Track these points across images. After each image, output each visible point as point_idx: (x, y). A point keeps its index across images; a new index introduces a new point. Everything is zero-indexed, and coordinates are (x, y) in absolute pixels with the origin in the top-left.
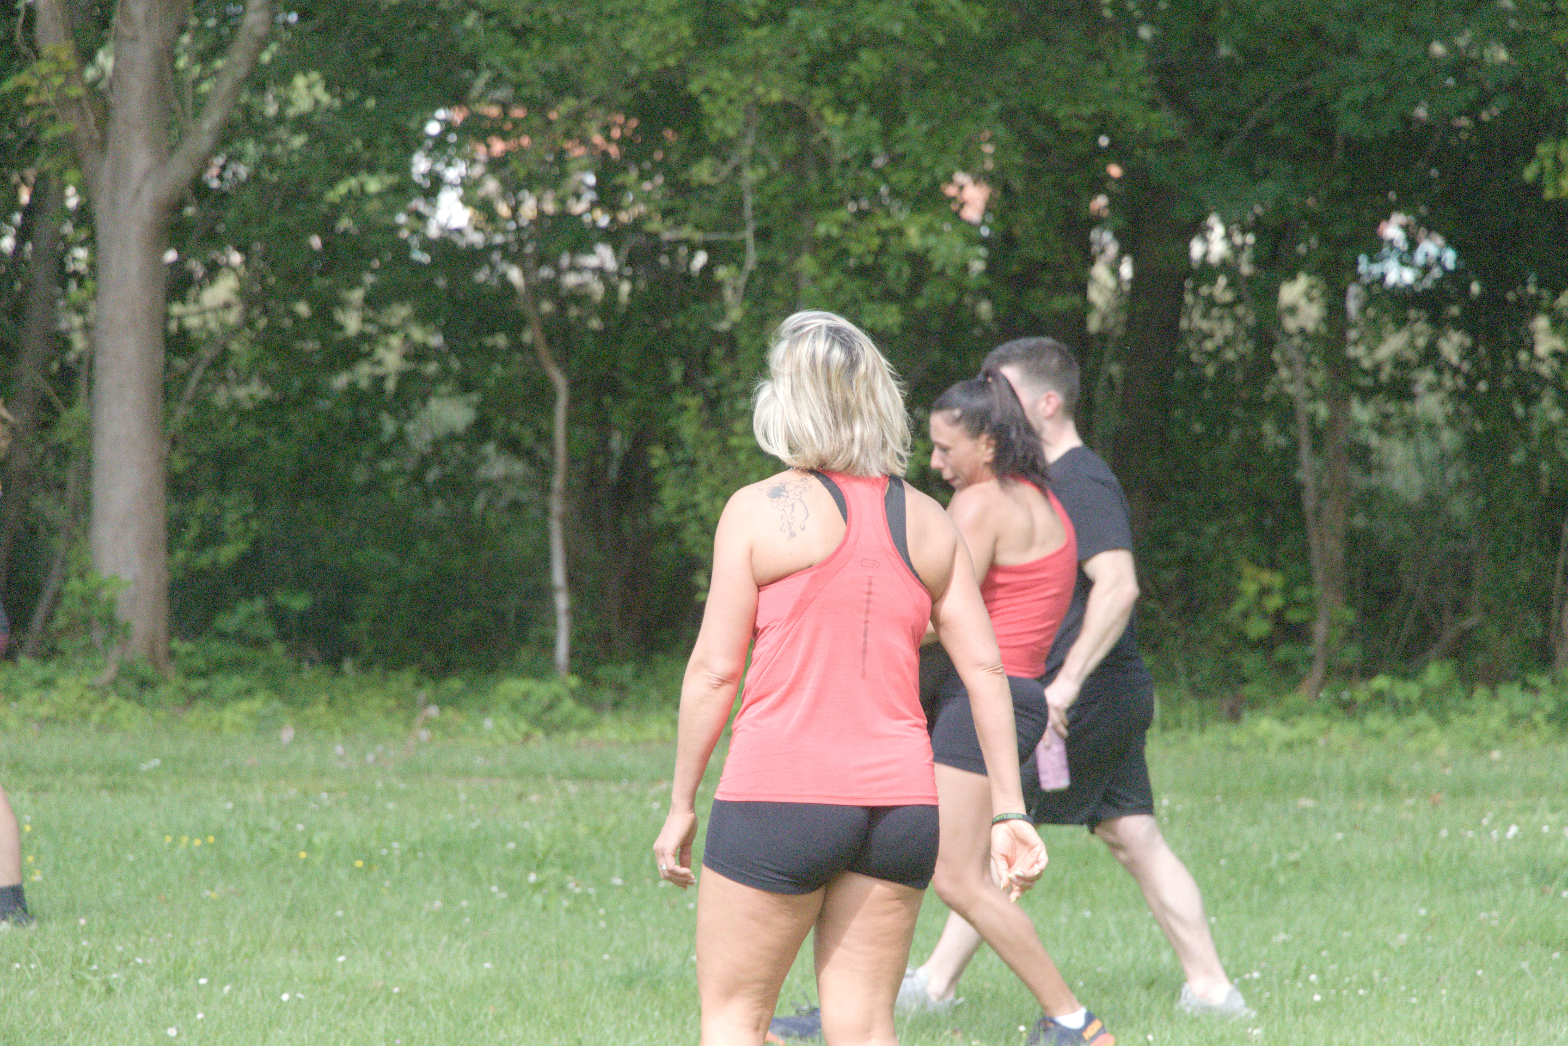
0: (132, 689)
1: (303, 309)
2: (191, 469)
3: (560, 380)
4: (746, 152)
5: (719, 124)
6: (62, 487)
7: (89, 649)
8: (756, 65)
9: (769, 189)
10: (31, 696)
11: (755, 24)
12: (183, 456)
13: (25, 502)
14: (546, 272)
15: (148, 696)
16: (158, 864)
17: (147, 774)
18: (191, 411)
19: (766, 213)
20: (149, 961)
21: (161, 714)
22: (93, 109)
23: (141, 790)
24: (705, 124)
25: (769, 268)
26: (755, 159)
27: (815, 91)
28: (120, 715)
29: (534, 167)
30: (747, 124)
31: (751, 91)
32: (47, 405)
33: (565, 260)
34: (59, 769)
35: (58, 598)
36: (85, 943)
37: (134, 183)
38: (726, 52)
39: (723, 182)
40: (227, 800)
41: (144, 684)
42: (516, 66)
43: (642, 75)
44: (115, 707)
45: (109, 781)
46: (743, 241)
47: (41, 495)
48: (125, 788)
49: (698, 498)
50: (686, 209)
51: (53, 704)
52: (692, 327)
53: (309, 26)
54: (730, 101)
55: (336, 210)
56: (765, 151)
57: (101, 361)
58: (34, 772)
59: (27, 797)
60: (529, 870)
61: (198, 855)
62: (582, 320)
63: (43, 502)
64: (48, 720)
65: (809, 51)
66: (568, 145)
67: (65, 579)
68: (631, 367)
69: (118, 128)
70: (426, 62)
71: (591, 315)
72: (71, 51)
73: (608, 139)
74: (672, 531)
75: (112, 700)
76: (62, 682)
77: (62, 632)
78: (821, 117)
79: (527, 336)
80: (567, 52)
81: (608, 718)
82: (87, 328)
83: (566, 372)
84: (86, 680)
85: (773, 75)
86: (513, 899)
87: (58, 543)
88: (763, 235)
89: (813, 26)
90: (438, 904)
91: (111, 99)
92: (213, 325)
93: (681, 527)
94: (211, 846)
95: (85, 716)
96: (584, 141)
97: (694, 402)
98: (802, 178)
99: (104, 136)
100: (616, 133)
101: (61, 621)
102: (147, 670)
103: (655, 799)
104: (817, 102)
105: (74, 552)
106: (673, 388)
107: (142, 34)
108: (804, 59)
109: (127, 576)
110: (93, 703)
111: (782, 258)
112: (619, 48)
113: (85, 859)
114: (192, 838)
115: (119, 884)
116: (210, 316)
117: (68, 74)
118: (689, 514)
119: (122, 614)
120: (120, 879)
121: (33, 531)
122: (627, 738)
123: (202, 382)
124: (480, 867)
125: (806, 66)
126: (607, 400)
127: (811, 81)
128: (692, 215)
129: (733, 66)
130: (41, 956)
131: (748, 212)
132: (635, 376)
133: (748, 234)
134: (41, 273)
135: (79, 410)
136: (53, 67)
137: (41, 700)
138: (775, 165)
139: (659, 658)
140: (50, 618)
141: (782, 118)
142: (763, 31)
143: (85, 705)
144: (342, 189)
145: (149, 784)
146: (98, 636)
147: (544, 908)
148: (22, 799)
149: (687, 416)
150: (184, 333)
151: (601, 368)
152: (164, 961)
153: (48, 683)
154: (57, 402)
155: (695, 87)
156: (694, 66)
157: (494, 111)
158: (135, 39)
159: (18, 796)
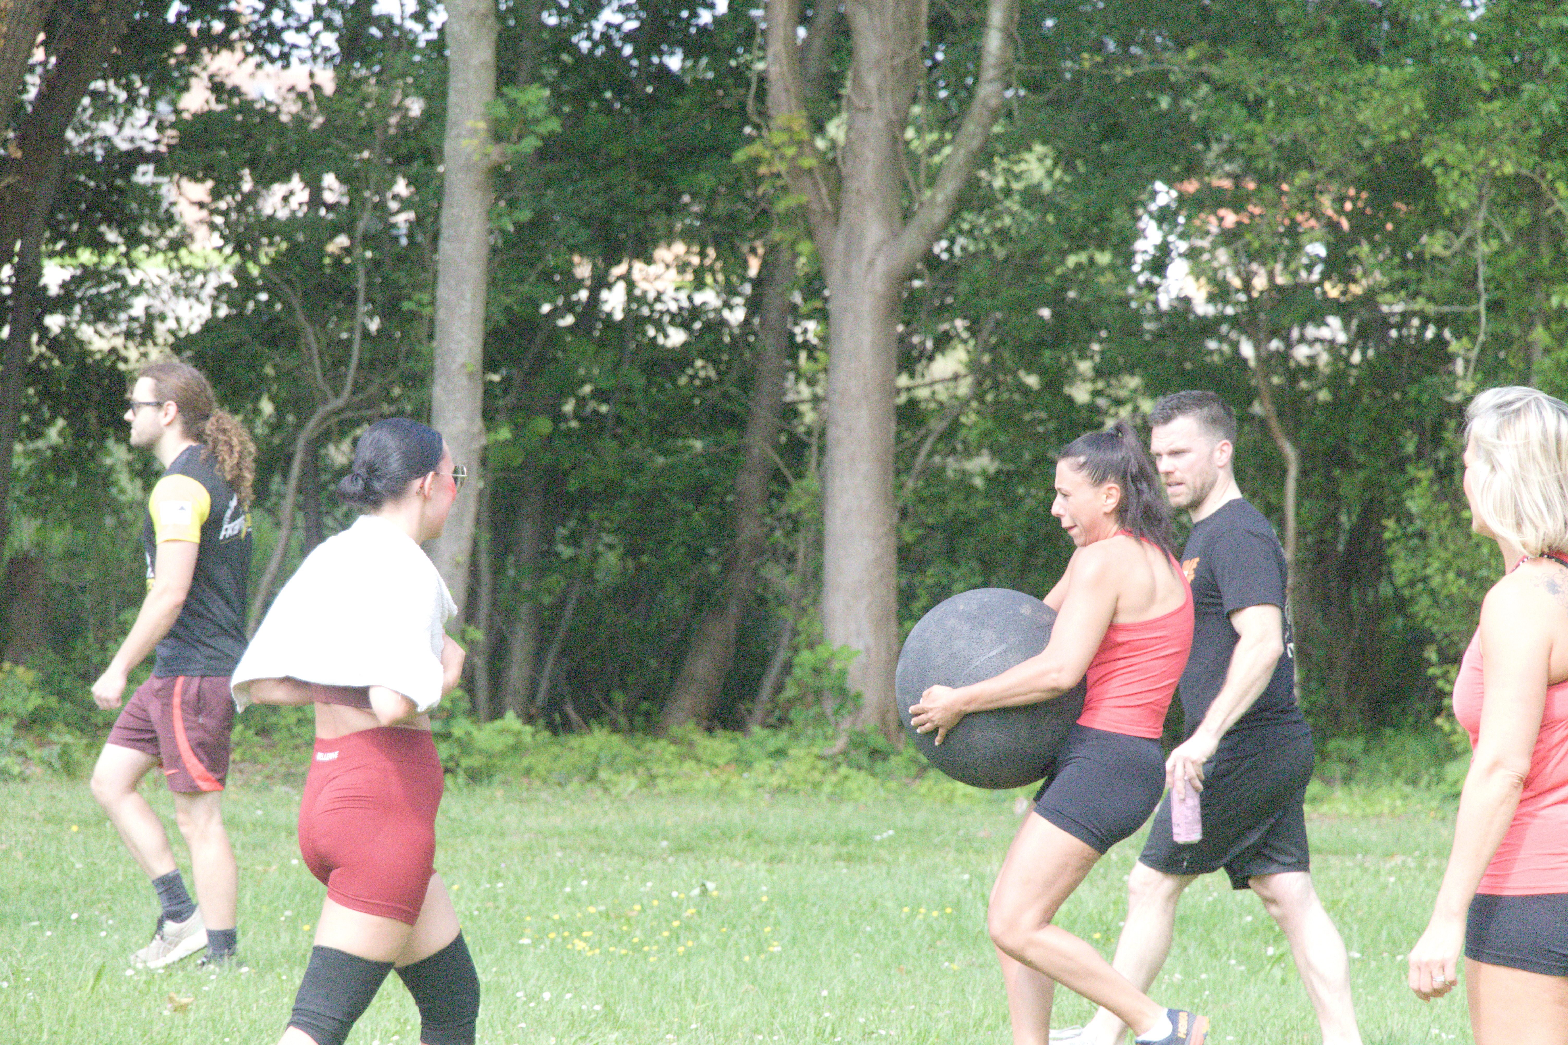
0: (865, 761)
1: (1032, 381)
2: (921, 540)
3: (1291, 453)
4: (1480, 224)
5: (1452, 197)
6: (792, 557)
7: (820, 719)
8: (1490, 137)
9: (1502, 262)
10: (762, 766)
11: (1489, 98)
12: (912, 528)
13: (755, 572)
14: (1275, 344)
15: (879, 766)
16: (897, 934)
17: (881, 845)
18: (921, 483)
19: (1499, 285)
20: (893, 1033)
21: (893, 785)
22: (826, 180)
23: (877, 860)
24: (1438, 196)
25: (1500, 341)
26: (1488, 232)
27: (1548, 164)
28: (850, 785)
29: (1266, 239)
30: (1480, 198)
31: (1484, 163)
32: (777, 476)
33: (1295, 334)
34: (793, 840)
35: (788, 668)
36: (827, 1014)
37: (867, 256)
38: (1459, 125)
39: (1454, 255)
40: (963, 872)
41: (875, 754)
42: (1250, 139)
43: (1376, 147)
44: (846, 778)
45: (844, 850)
46: (1477, 314)
47: (770, 565)
48: (861, 859)
49: (1429, 571)
50: (1420, 281)
51: (784, 774)
52: (1425, 398)
53: (1041, 99)
54: (1463, 174)
55: (1066, 281)
56: (1498, 223)
57: (833, 433)
58: (768, 842)
59: (764, 867)
60: (1267, 943)
61: (935, 925)
62: (1311, 393)
63: (772, 572)
64: (780, 790)
65: (1541, 124)
66: (1300, 217)
67: (796, 650)
68: (1361, 439)
69: (850, 199)
70: (1159, 134)
71: (1320, 388)
72: (804, 121)
73: (1341, 212)
74: (1401, 604)
75: (843, 770)
76: (792, 752)
77: (791, 703)
78: (1555, 191)
79: (1257, 408)
80: (1300, 124)
81: (1339, 792)
82: (816, 400)
83: (1296, 443)
84: (816, 750)
85: (1506, 149)
86: (1253, 972)
87: (787, 613)
88: (1496, 307)
89: (1545, 99)
90: (1178, 976)
91: (844, 171)
92: (943, 396)
93: (1413, 600)
94: (949, 917)
95: (817, 786)
96: (1316, 213)
97: (1426, 475)
98: (1534, 250)
99: (837, 207)
100: (1348, 206)
101: (791, 691)
102: (880, 741)
103: (1390, 873)
104: (1549, 176)
105: (803, 624)
106: (1406, 459)
107: (875, 105)
108: (1538, 132)
109: (859, 645)
110: (824, 773)
111: (1516, 331)
112: (1353, 120)
113: (822, 929)
114: (929, 910)
115: (858, 955)
116: (938, 387)
117: (800, 144)
118: (1420, 587)
119: (853, 685)
120: (858, 950)
121: (761, 601)
122: (1358, 813)
123: (930, 454)
124: (1219, 941)
125: (1537, 139)
126: (1337, 472)
127: (1545, 154)
128: (1425, 288)
129: (1466, 139)
130: (784, 1028)
131: (1481, 285)
132: (1365, 447)
133: (1482, 307)
134: (770, 344)
135: (811, 482)
136: (785, 137)
137: (773, 770)
138: (1508, 239)
139: (1389, 732)
140: (779, 688)
141: (1515, 190)
142: (1497, 104)
143: (816, 775)
144: (1072, 261)
145: (884, 853)
146: (829, 706)
147: (1283, 981)
148: (757, 870)
149: (1417, 490)
150: (913, 403)
151: (1331, 440)
152: (907, 1033)
153: (780, 753)
154: (787, 473)
155: (1428, 160)
156: (1427, 139)
157: (1226, 183)
158: (868, 109)
159: (754, 866)
